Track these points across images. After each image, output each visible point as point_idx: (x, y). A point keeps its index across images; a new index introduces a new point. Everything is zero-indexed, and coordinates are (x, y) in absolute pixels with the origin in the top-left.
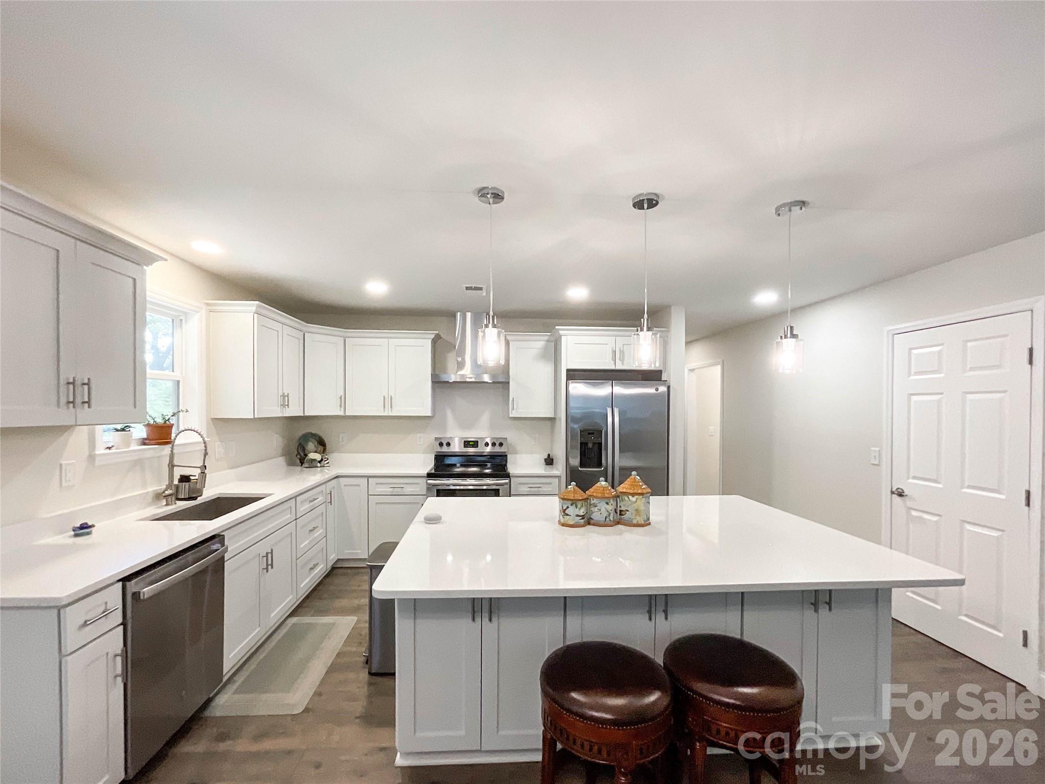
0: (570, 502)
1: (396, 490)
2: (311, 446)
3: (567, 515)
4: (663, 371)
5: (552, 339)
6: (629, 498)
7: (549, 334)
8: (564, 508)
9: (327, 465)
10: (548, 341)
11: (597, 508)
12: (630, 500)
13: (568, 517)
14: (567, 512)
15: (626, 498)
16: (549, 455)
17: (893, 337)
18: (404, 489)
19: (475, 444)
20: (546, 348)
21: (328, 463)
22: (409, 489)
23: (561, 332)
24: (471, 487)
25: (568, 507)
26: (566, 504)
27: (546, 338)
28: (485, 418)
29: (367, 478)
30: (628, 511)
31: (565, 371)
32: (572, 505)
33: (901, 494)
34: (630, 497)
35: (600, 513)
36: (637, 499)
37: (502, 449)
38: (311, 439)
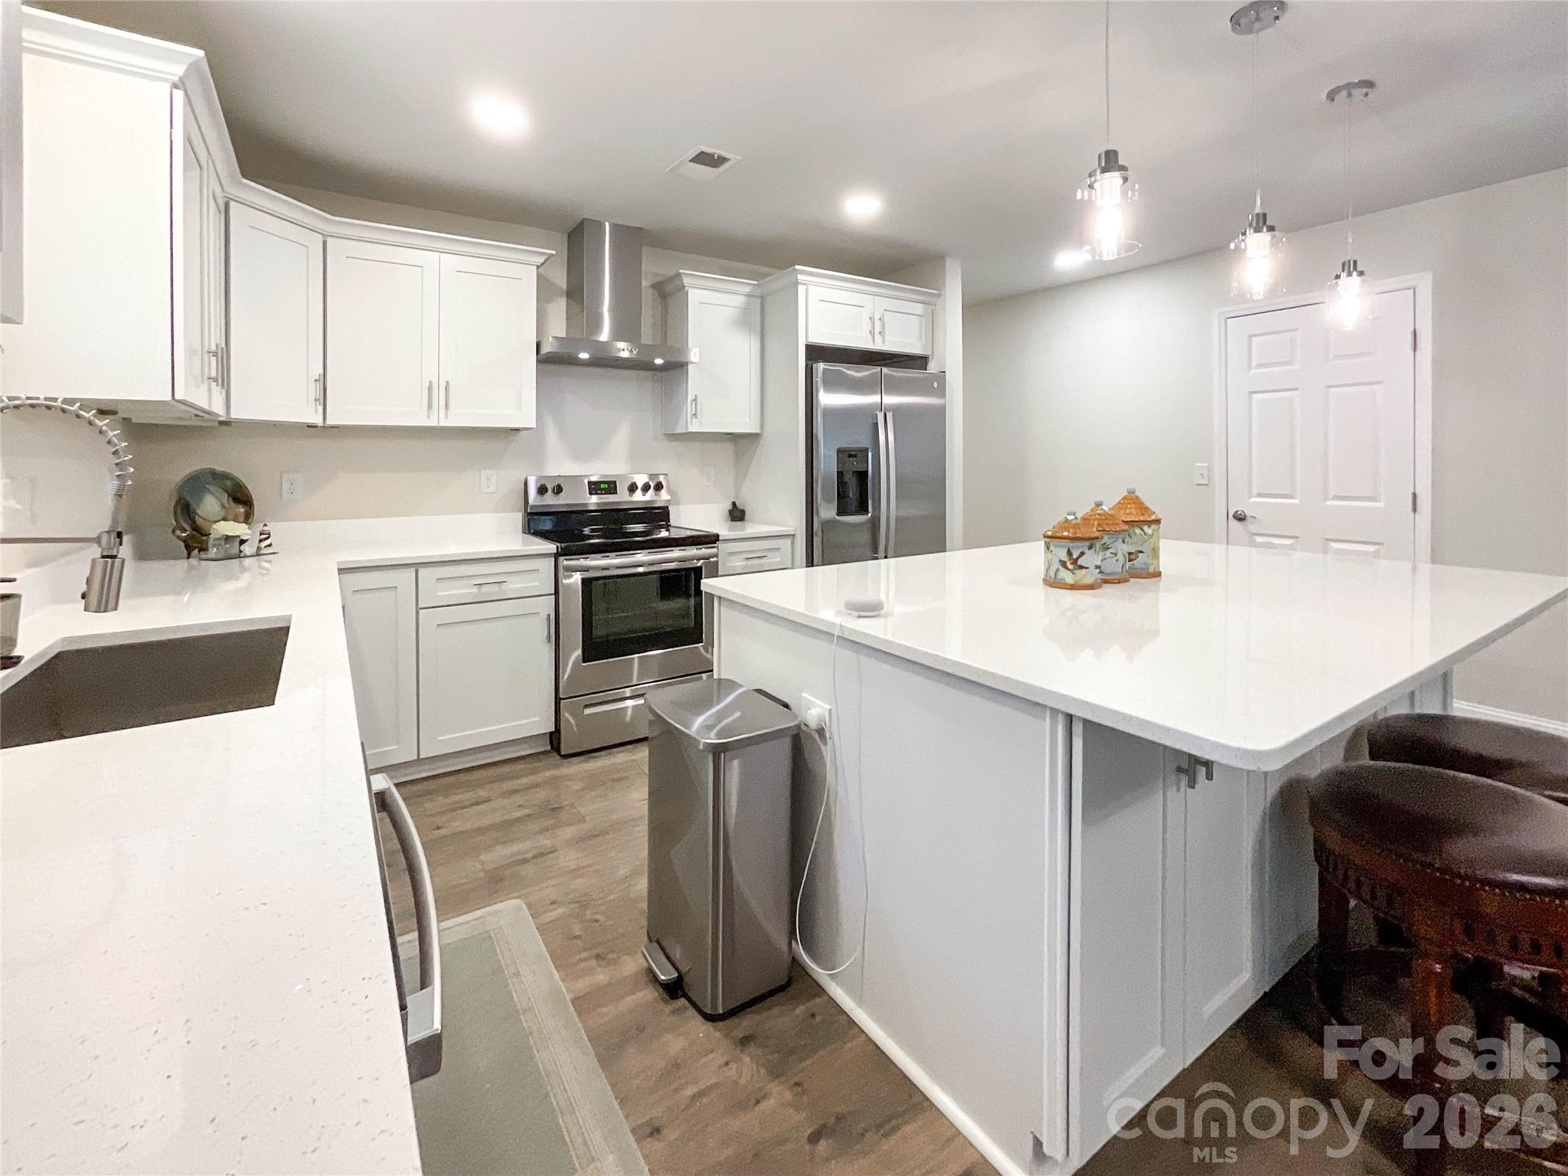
0: (1087, 544)
1: (485, 589)
2: (210, 505)
3: (1081, 567)
4: (930, 358)
5: (758, 292)
6: (1143, 530)
7: (755, 282)
8: (1075, 556)
9: (270, 550)
10: (748, 296)
11: (1110, 550)
12: (1145, 534)
13: (1084, 571)
14: (1080, 562)
15: (1138, 531)
16: (734, 504)
17: (1226, 321)
18: (504, 587)
19: (611, 487)
20: (746, 309)
21: (270, 545)
22: (515, 586)
23: (800, 277)
24: (641, 570)
25: (1082, 554)
26: (1078, 548)
27: (747, 290)
28: (622, 436)
29: (413, 570)
30: (1141, 552)
31: (804, 347)
32: (1090, 548)
33: (1240, 518)
34: (1146, 528)
35: (1115, 559)
36: (1153, 530)
37: (664, 496)
38: (211, 487)
